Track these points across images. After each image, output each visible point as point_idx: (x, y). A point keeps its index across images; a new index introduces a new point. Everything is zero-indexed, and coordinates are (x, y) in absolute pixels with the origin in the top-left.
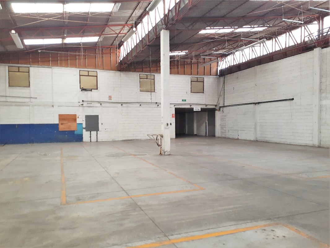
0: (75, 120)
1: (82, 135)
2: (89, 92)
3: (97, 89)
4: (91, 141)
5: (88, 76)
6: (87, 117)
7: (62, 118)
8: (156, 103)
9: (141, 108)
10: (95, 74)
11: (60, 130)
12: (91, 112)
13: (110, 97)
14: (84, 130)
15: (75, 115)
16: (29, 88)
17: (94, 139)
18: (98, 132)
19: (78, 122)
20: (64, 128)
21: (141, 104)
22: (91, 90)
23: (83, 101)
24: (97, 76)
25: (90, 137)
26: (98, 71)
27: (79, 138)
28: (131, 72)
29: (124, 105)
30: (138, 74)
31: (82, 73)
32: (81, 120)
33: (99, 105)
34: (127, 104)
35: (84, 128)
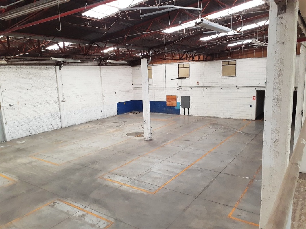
0: (175, 99)
1: (179, 110)
2: (184, 80)
3: (189, 77)
4: (185, 114)
5: (184, 67)
6: (182, 97)
7: (169, 98)
8: (237, 86)
9: (222, 91)
10: (187, 66)
11: (167, 106)
12: (185, 94)
13: (198, 83)
14: (181, 107)
15: (176, 96)
16: (152, 79)
17: (186, 113)
18: (189, 109)
19: (177, 101)
20: (169, 105)
21: (222, 87)
22: (185, 78)
23: (180, 86)
24: (189, 67)
25: (184, 112)
26: (190, 63)
27: (178, 112)
28: (215, 61)
29: (208, 88)
30: (221, 61)
31: (180, 66)
32: (179, 100)
33: (189, 89)
34: (211, 88)
35: (181, 105)
